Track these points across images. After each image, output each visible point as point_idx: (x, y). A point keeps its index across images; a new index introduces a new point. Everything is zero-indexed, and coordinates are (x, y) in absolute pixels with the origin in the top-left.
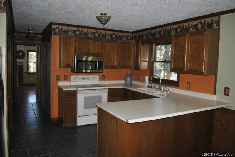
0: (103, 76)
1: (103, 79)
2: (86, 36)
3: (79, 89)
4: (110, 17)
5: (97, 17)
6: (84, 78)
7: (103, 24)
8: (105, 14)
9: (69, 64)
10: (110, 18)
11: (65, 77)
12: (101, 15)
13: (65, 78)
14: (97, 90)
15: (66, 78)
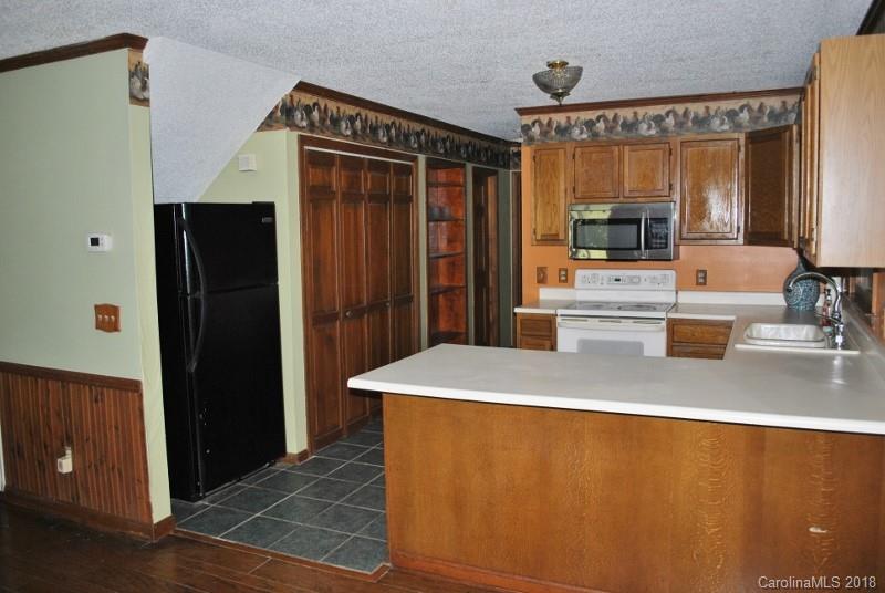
0: (701, 275)
1: (698, 284)
2: (629, 135)
3: (560, 312)
4: (579, 71)
5: (536, 78)
6: (618, 280)
7: (558, 96)
8: (564, 64)
9: (554, 232)
10: (580, 75)
11: (563, 273)
12: (548, 69)
13: (563, 278)
14: (623, 320)
15: (565, 280)
